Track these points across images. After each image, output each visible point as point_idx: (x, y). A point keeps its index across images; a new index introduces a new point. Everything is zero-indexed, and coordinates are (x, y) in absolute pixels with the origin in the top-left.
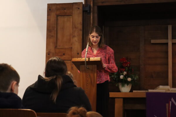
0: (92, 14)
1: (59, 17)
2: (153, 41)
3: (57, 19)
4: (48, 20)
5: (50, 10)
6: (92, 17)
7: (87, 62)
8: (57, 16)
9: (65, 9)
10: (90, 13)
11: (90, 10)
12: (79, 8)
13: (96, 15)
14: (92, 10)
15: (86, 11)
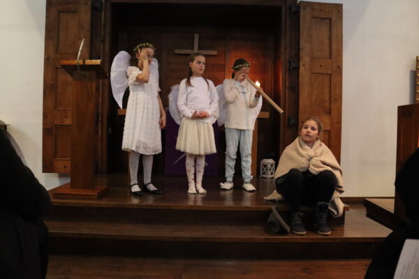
0: (103, 12)
1: (61, 14)
2: (177, 51)
3: (59, 17)
4: (47, 17)
5: (49, 3)
6: (103, 16)
7: (80, 66)
8: (60, 12)
9: (69, 4)
10: (101, 10)
11: (101, 7)
12: (87, 4)
13: (109, 14)
14: (103, 7)
15: (96, 8)
